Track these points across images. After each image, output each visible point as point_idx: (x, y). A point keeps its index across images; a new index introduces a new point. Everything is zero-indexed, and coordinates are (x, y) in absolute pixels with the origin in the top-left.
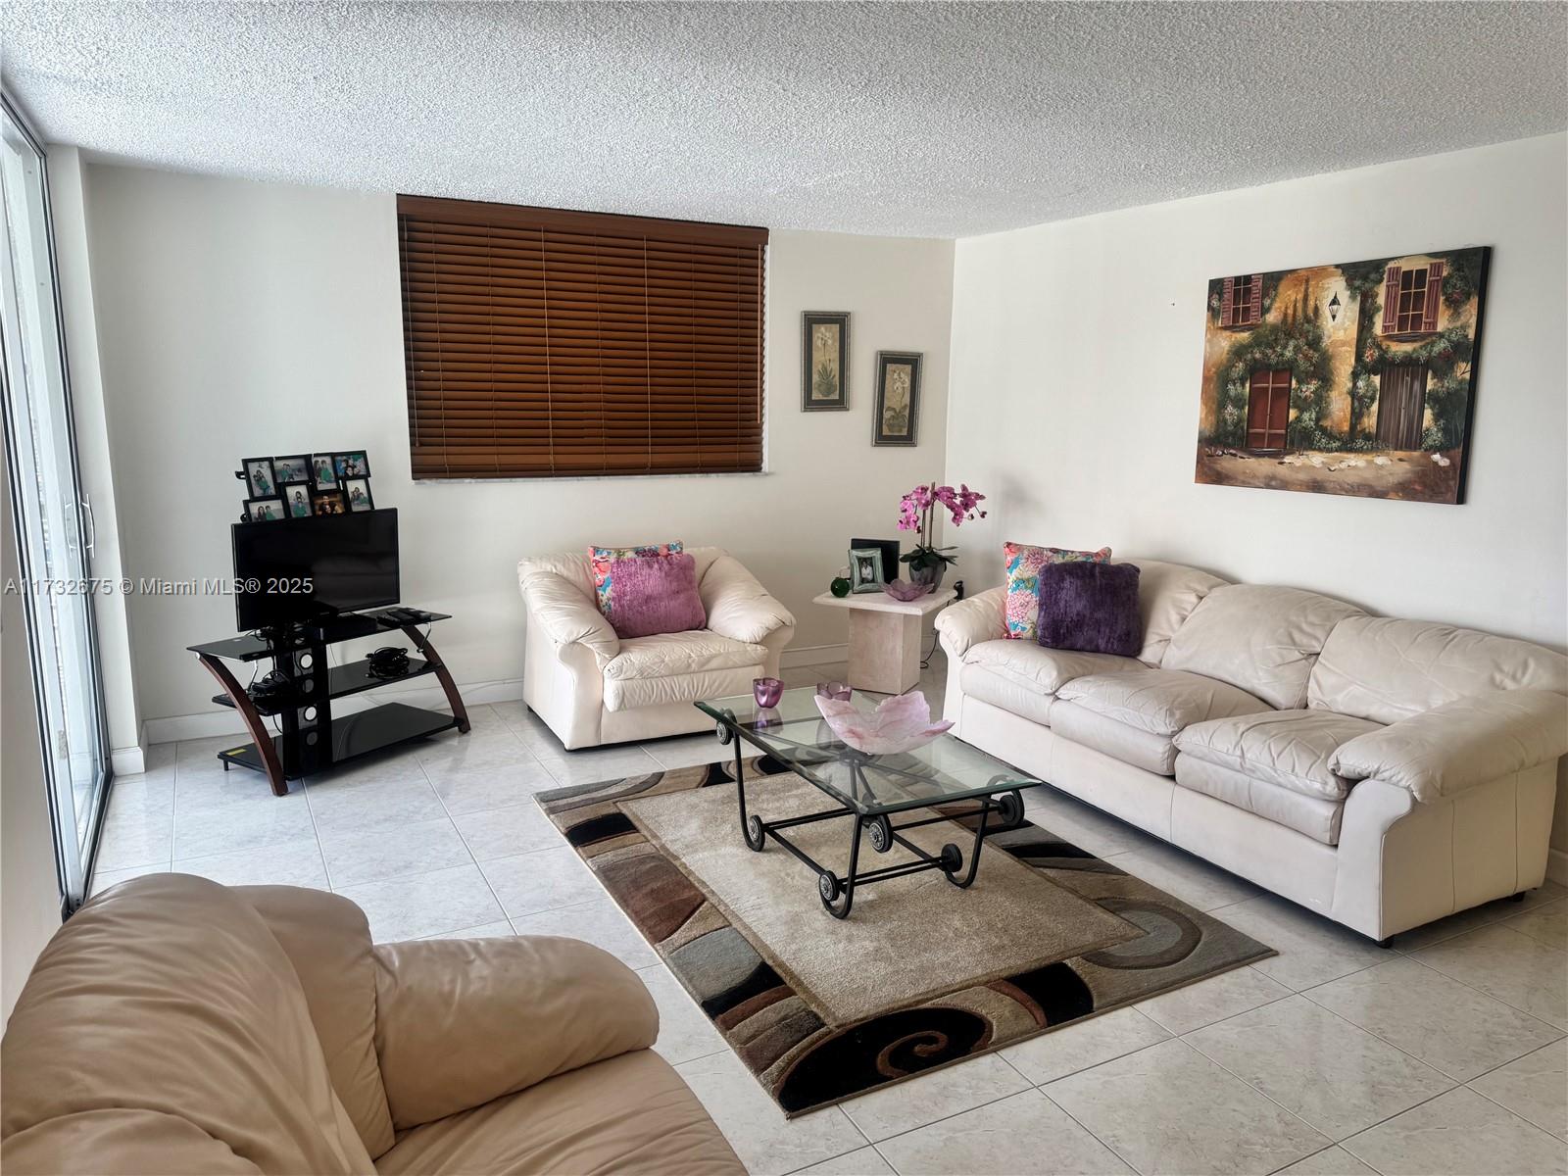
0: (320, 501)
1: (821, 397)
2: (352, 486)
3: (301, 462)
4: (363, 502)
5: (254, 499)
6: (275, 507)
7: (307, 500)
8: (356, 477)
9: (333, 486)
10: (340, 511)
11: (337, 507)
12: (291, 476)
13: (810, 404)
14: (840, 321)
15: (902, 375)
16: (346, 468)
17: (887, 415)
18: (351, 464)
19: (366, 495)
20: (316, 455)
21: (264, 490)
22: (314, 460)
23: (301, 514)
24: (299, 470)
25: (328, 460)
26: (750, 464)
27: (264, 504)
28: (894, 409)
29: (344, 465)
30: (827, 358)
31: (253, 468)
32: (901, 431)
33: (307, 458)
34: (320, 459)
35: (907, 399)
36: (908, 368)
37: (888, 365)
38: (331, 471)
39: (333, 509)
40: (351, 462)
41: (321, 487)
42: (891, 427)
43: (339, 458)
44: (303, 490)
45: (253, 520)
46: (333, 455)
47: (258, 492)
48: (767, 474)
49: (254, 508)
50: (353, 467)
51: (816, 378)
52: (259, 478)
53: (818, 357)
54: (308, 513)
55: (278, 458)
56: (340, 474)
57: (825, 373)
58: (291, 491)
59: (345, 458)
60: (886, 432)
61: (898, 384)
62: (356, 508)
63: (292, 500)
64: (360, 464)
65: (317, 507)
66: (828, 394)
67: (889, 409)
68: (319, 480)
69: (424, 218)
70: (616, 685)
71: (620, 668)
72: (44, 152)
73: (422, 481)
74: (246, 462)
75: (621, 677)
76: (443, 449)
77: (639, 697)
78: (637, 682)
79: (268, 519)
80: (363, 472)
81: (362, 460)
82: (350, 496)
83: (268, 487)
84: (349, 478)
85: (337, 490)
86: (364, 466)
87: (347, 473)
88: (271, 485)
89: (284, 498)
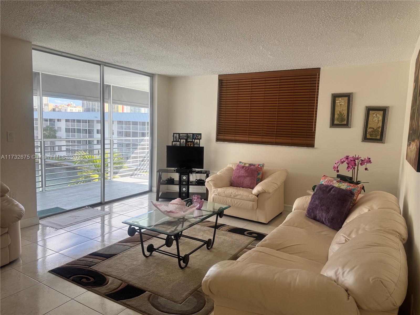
0: (188, 143)
1: (338, 123)
2: (196, 141)
3: (186, 135)
4: (198, 145)
5: (174, 141)
6: (178, 144)
7: (185, 143)
8: (198, 139)
9: (192, 140)
10: (192, 146)
11: (192, 145)
12: (183, 137)
13: (333, 125)
14: (348, 97)
15: (378, 115)
16: (196, 137)
17: (369, 130)
18: (198, 136)
19: (199, 143)
20: (189, 133)
21: (176, 140)
22: (188, 134)
23: (183, 145)
24: (185, 136)
25: (192, 135)
26: (311, 145)
27: (176, 143)
28: (373, 128)
29: (196, 136)
30: (342, 109)
31: (175, 135)
32: (376, 137)
33: (187, 134)
34: (190, 134)
35: (380, 124)
36: (381, 113)
37: (371, 112)
38: (192, 137)
39: (191, 145)
40: (197, 136)
41: (189, 140)
42: (371, 135)
43: (195, 135)
44: (184, 140)
45: (173, 145)
46: (193, 134)
47: (175, 140)
48: (316, 148)
49: (174, 143)
50: (198, 137)
51: (336, 116)
52: (176, 137)
53: (338, 109)
54: (184, 145)
55: (181, 133)
56: (194, 138)
57: (340, 114)
58: (182, 141)
59: (196, 135)
60: (368, 136)
61: (376, 119)
62: (195, 146)
63: (181, 142)
64: (199, 137)
65: (187, 145)
66: (342, 122)
67: (370, 128)
68: (189, 139)
69: (224, 80)
70: (213, 195)
71: (214, 191)
72: (152, 76)
73: (218, 142)
74: (174, 134)
75: (214, 194)
76: (223, 135)
77: (218, 200)
78: (217, 196)
79: (176, 145)
80: (200, 138)
81: (200, 135)
82: (195, 143)
83: (177, 139)
84: (196, 139)
85: (192, 142)
86: (200, 137)
87: (196, 138)
88: (178, 139)
89: (180, 142)
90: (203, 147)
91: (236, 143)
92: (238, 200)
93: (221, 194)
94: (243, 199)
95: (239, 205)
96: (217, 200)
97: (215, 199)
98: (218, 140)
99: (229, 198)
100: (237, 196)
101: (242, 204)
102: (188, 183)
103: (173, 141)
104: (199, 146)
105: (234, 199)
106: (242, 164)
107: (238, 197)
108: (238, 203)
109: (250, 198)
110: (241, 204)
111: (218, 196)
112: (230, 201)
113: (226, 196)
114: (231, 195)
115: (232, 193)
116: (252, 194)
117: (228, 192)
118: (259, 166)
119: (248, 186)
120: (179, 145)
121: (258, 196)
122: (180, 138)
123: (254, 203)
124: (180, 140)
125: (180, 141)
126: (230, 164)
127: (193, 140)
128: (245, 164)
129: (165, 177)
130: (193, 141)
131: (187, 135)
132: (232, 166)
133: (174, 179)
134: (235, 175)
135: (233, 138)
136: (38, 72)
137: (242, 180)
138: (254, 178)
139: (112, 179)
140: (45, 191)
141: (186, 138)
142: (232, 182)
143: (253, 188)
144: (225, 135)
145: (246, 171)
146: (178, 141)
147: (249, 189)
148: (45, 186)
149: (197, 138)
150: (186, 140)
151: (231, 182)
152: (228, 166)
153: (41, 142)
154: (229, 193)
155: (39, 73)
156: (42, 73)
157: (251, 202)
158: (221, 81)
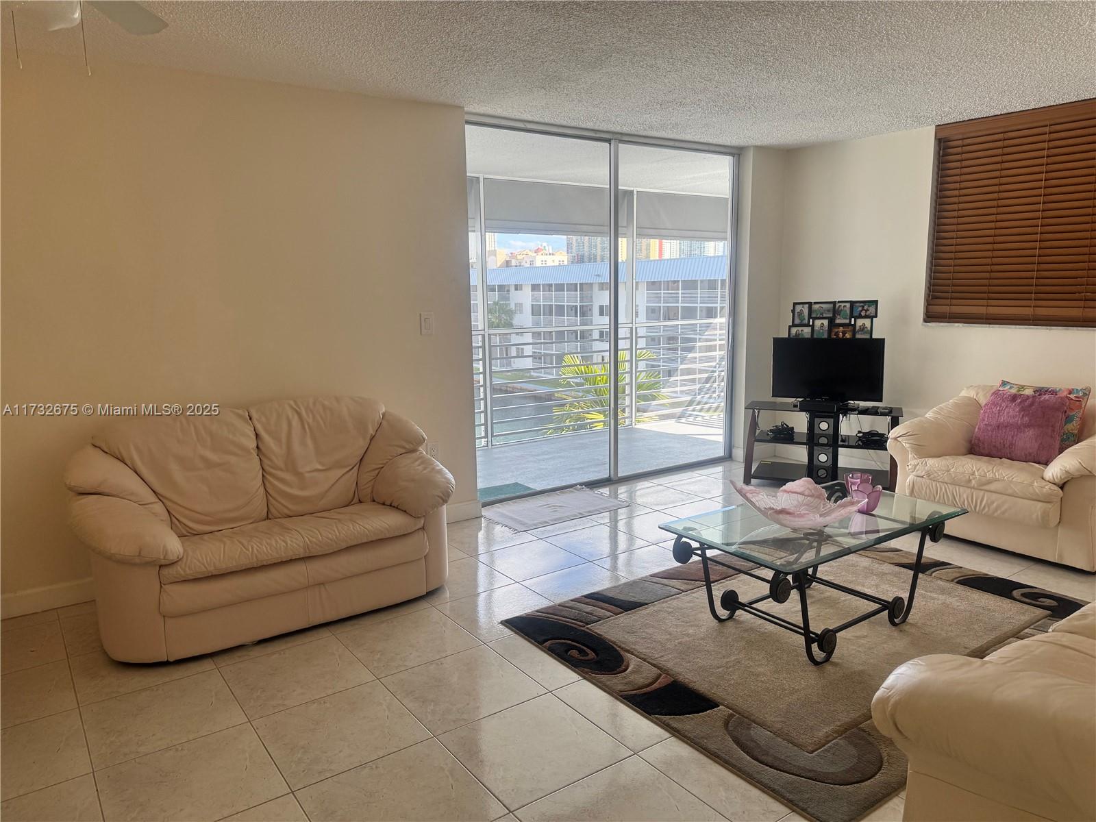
2: (860, 322)
4: (866, 333)
5: (794, 325)
6: (806, 331)
7: (827, 329)
8: (866, 317)
9: (847, 321)
16: (861, 311)
18: (867, 308)
19: (869, 329)
20: (839, 302)
21: (802, 321)
22: (837, 305)
23: (821, 336)
24: (829, 311)
25: (848, 305)
27: (800, 329)
29: (860, 309)
31: (798, 308)
34: (843, 305)
38: (848, 312)
39: (844, 335)
40: (866, 307)
41: (838, 321)
43: (858, 304)
44: (826, 322)
45: (791, 336)
46: (852, 303)
49: (794, 330)
50: (867, 311)
52: (801, 313)
54: (826, 336)
55: (815, 303)
58: (818, 323)
59: (862, 304)
62: (858, 336)
63: (816, 328)
64: (872, 310)
69: (956, 138)
70: (911, 478)
71: (916, 466)
72: (737, 153)
73: (928, 324)
74: (795, 304)
75: (914, 473)
76: (948, 302)
77: (926, 492)
78: (926, 481)
79: (800, 337)
80: (873, 314)
81: (874, 306)
82: (857, 328)
83: (804, 319)
84: (860, 317)
85: (850, 324)
86: (874, 310)
87: (860, 314)
88: (807, 319)
89: (813, 326)
90: (882, 341)
91: (991, 326)
92: (994, 496)
93: (936, 475)
94: (1010, 491)
95: (996, 510)
96: (923, 492)
97: (916, 487)
98: (930, 317)
99: (961, 489)
100: (989, 482)
101: (1006, 507)
102: (835, 441)
103: (791, 324)
104: (868, 337)
105: (982, 493)
106: (1011, 388)
107: (992, 487)
108: (993, 503)
109: (1037, 490)
110: (1003, 509)
111: (928, 481)
112: (965, 496)
113: (954, 483)
114: (970, 481)
115: (973, 474)
116: (1043, 478)
117: (960, 470)
118: (1072, 396)
119: (1030, 454)
120: (808, 336)
121: (1066, 488)
122: (813, 316)
123: (1049, 506)
124: (811, 320)
125: (811, 323)
126: (968, 388)
127: (853, 319)
128: (1022, 387)
129: (768, 421)
130: (853, 323)
131: (835, 308)
132: (977, 395)
133: (793, 428)
134: (984, 420)
135: (982, 310)
136: (477, 175)
137: (1010, 438)
138: (1053, 431)
139: (634, 424)
140: (492, 445)
141: (830, 315)
142: (973, 442)
143: (1046, 464)
144: (954, 302)
145: (1023, 409)
146: (808, 325)
147: (1033, 465)
148: (492, 436)
149: (863, 314)
150: (832, 321)
151: (970, 441)
152: (964, 393)
153: (483, 336)
154: (963, 473)
155: (478, 178)
156: (484, 179)
157: (1040, 505)
158: (944, 142)
